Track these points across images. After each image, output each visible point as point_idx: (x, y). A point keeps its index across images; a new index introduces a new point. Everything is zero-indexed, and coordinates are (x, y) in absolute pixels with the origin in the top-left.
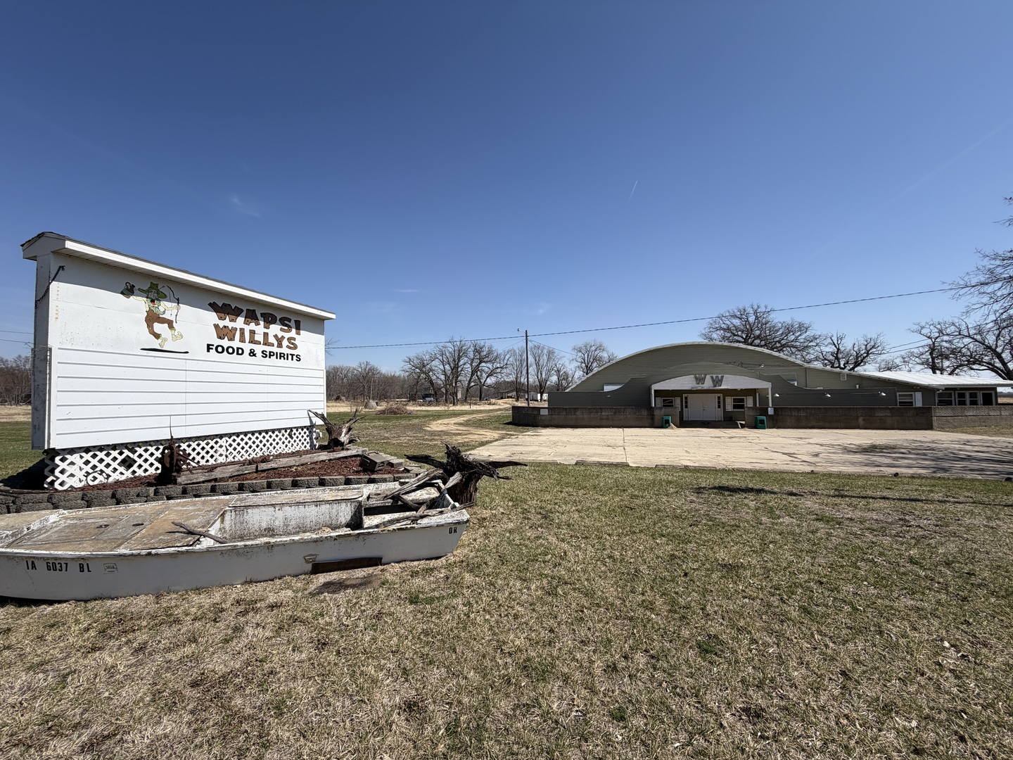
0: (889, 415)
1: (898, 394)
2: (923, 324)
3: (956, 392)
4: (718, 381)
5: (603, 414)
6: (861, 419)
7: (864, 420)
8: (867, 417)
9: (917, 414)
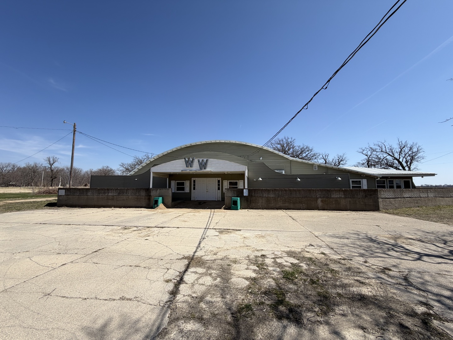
0: (343, 196)
1: (351, 181)
2: (364, 149)
3: (388, 180)
4: (203, 165)
5: (110, 194)
6: (319, 201)
7: (322, 201)
8: (325, 199)
9: (366, 196)
